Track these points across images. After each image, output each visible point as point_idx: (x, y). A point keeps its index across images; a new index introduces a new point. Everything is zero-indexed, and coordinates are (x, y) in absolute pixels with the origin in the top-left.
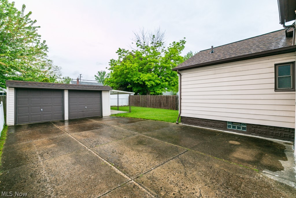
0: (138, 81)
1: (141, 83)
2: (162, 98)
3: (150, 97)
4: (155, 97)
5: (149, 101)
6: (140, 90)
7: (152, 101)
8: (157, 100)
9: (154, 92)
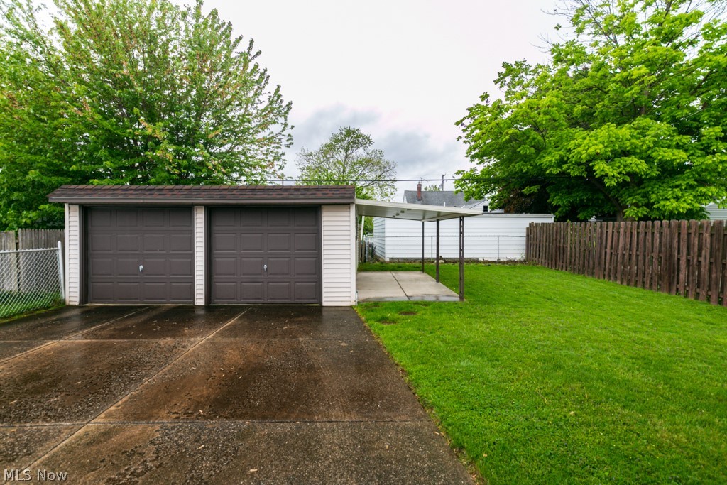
0: (565, 167)
1: (574, 173)
2: (684, 236)
3: (610, 231)
4: (641, 230)
5: (608, 250)
6: (582, 200)
7: (625, 249)
8: (648, 244)
9: (649, 205)
